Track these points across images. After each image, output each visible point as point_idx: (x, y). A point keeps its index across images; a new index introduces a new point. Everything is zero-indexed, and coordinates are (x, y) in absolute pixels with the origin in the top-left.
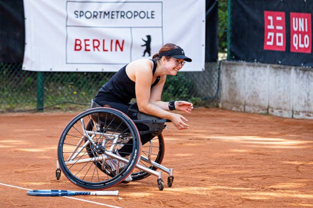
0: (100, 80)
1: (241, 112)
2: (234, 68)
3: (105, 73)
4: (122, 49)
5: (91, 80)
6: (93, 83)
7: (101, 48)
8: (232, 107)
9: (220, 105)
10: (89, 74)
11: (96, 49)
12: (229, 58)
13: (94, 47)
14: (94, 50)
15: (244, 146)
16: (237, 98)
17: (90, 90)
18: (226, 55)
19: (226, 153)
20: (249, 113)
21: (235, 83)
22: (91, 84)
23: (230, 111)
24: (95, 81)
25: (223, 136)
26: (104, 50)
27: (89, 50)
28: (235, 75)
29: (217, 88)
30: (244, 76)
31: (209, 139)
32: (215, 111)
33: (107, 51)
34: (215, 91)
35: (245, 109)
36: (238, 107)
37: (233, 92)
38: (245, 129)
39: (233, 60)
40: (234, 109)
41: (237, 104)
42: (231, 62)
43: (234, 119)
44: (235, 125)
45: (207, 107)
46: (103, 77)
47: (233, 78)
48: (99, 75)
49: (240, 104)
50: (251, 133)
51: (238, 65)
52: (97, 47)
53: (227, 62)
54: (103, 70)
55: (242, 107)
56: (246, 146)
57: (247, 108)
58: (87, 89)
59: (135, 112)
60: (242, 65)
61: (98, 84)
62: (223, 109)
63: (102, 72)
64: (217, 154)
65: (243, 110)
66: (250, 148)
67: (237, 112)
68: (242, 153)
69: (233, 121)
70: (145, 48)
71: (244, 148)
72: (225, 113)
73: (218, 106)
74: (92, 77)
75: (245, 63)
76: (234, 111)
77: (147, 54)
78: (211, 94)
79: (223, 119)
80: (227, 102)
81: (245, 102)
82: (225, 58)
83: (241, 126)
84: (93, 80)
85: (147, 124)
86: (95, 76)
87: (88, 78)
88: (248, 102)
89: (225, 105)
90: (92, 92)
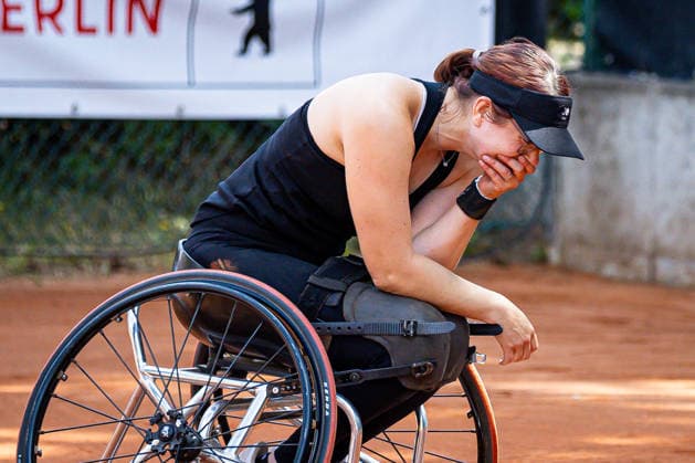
0: (65, 150)
1: (637, 282)
2: (609, 103)
3: (84, 125)
4: (153, 25)
5: (27, 152)
6: (36, 164)
7: (67, 18)
8: (601, 263)
9: (554, 255)
10: (18, 128)
11: (47, 24)
12: (592, 63)
13: (40, 16)
14: (40, 28)
15: (651, 420)
16: (623, 226)
17: (23, 194)
18: (579, 49)
19: (575, 449)
20: (671, 288)
21: (614, 166)
22: (26, 165)
23: (595, 277)
24: (43, 153)
25: (564, 379)
26: (81, 29)
27: (19, 29)
28: (614, 132)
29: (540, 184)
30: (652, 135)
31: (507, 394)
32: (531, 280)
33: (92, 31)
34: (535, 198)
35: (653, 269)
36: (625, 264)
37: (604, 199)
38: (654, 351)
39: (607, 69)
40: (610, 270)
41: (622, 250)
42: (600, 78)
43: (610, 313)
44: (614, 334)
45: (499, 263)
46: (76, 138)
47: (608, 146)
48: (61, 130)
49: (636, 250)
50: (677, 371)
51: (627, 90)
52: (53, 16)
53: (581, 78)
54: (75, 109)
55: (641, 262)
56: (659, 420)
57: (665, 268)
58: (11, 188)
59: (333, 292)
60: (642, 90)
61: (54, 166)
62: (567, 270)
63: (72, 121)
64: (539, 452)
65: (645, 274)
66: (677, 428)
67: (624, 282)
68: (643, 449)
69: (606, 321)
70: (247, 21)
71: (650, 430)
72: (574, 288)
73: (543, 260)
74: (33, 139)
75: (653, 83)
76: (609, 281)
77: (256, 46)
78: (519, 208)
79: (568, 311)
80: (580, 240)
81: (655, 241)
82: (574, 64)
83: (640, 342)
84: (36, 149)
85: (378, 339)
86: (44, 134)
87: (14, 144)
88: (668, 240)
89: (577, 254)
90: (29, 199)
